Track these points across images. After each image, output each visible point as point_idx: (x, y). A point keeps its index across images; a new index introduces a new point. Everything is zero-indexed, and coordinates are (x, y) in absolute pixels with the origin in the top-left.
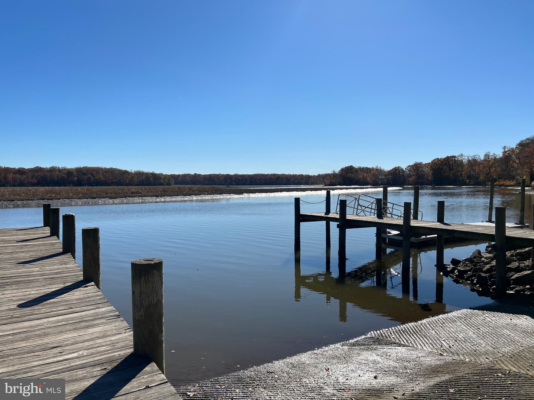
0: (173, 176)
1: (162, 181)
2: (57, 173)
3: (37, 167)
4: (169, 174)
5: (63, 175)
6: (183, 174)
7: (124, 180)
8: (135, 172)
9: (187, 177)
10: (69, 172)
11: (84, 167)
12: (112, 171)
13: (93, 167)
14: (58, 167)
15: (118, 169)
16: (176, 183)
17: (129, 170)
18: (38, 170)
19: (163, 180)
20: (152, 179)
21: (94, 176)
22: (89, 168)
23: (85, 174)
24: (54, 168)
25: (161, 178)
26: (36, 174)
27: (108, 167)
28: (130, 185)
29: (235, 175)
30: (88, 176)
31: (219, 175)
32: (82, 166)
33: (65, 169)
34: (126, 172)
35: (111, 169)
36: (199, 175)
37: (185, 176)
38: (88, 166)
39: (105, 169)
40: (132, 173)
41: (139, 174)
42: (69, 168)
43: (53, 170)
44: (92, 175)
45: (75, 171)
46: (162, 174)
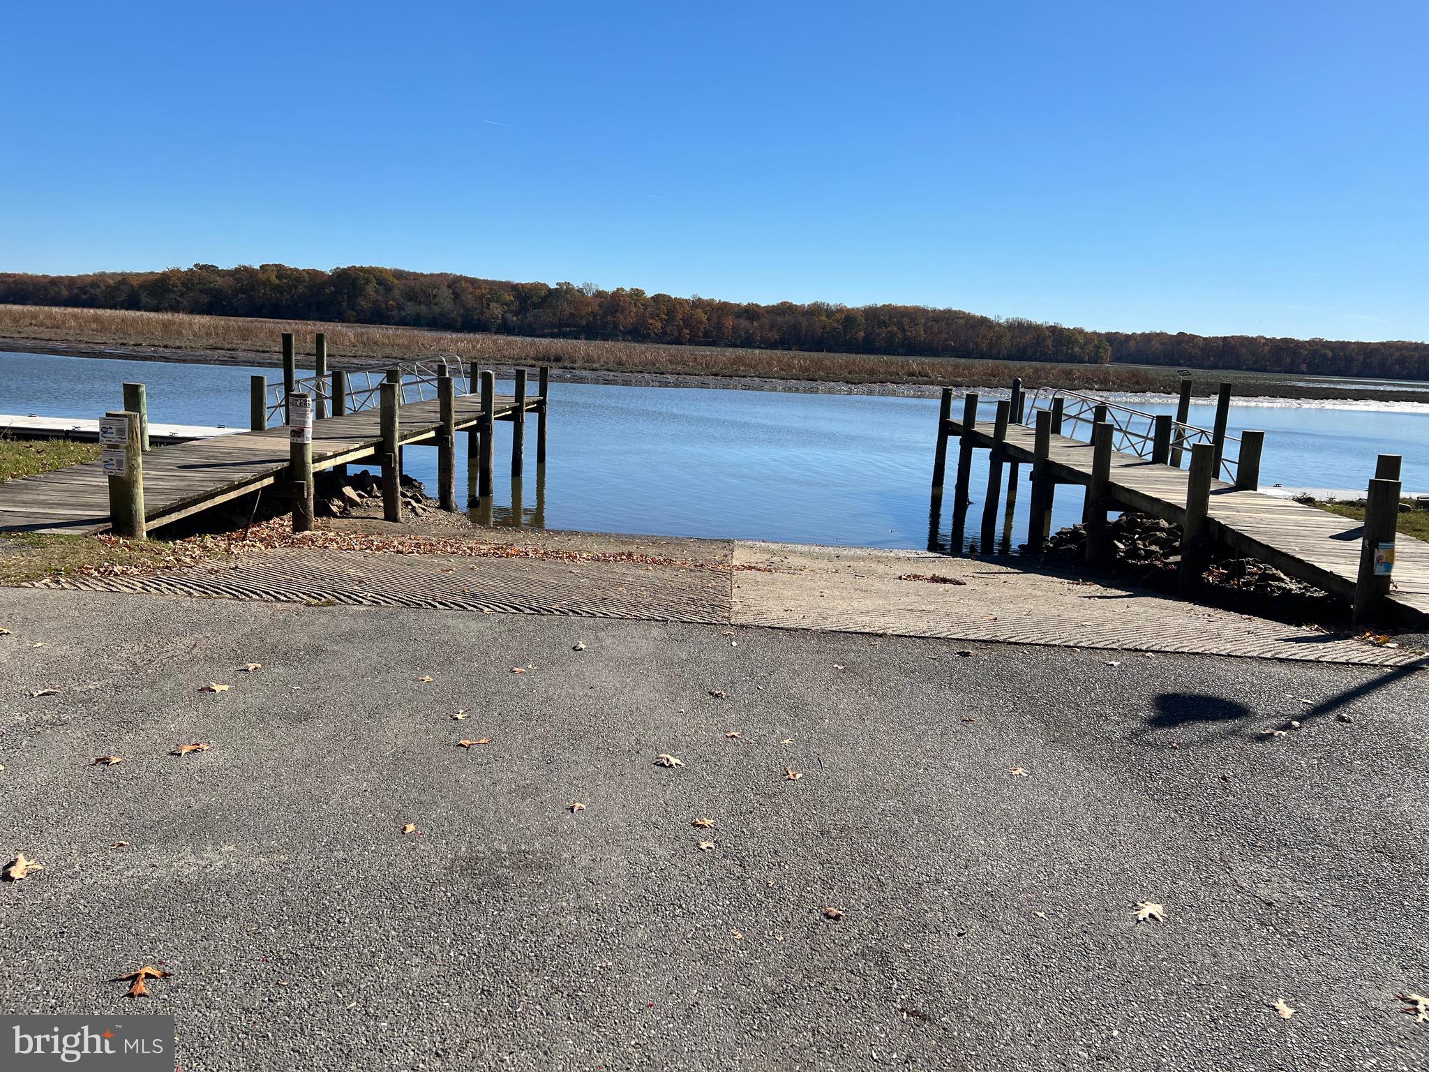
0: (1112, 338)
1: (1077, 349)
2: (824, 318)
3: (784, 304)
4: (1102, 330)
5: (835, 325)
6: (1143, 334)
7: (976, 343)
8: (1007, 322)
9: (1153, 343)
10: (848, 318)
11: (884, 305)
12: (948, 319)
13: (906, 308)
14: (828, 305)
15: (964, 313)
16: (1117, 359)
17: (992, 317)
18: (786, 309)
19: (1081, 348)
20: (1049, 343)
21: (904, 330)
22: (896, 308)
23: (884, 322)
24: (819, 307)
25: (1076, 341)
26: (780, 319)
27: (941, 307)
28: (990, 358)
29: (1312, 343)
30: (890, 329)
31: (1258, 340)
32: (880, 304)
33: (840, 310)
34: (984, 321)
35: (949, 312)
36: (1193, 337)
37: (1148, 338)
38: (894, 304)
39: (934, 311)
40: (999, 325)
41: (1019, 328)
42: (849, 306)
43: (816, 310)
44: (901, 326)
45: (862, 316)
46: (1081, 331)
